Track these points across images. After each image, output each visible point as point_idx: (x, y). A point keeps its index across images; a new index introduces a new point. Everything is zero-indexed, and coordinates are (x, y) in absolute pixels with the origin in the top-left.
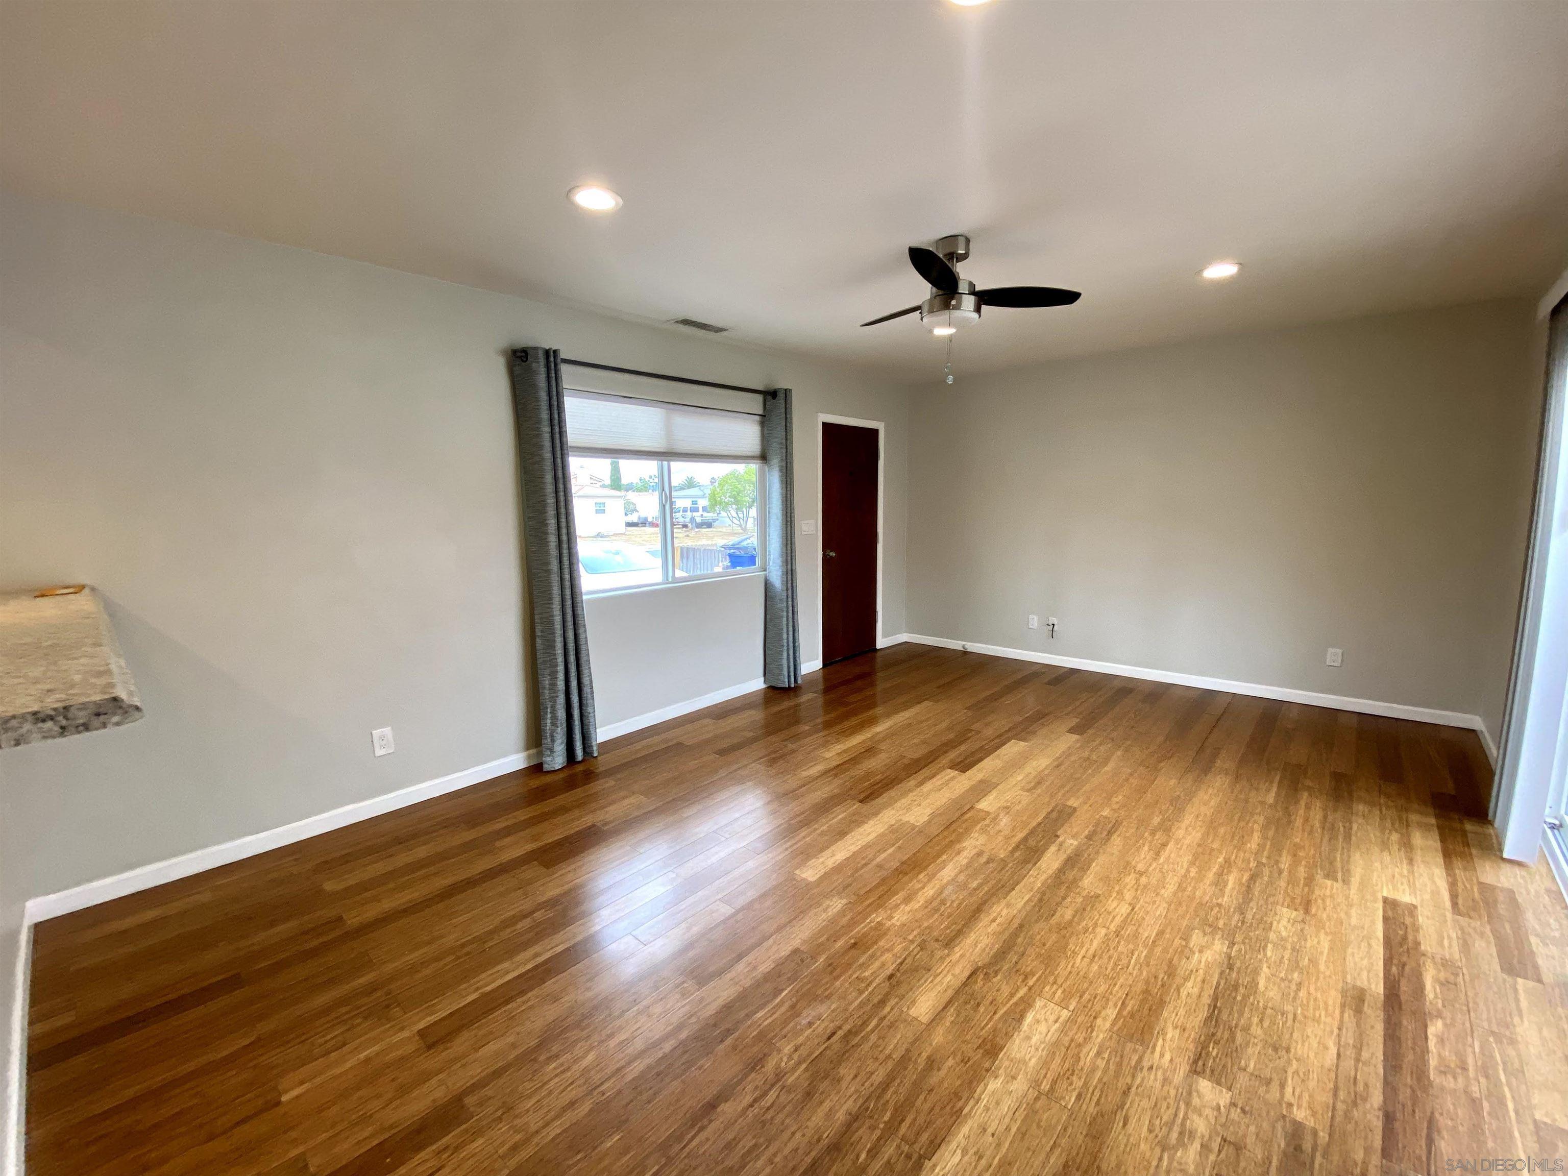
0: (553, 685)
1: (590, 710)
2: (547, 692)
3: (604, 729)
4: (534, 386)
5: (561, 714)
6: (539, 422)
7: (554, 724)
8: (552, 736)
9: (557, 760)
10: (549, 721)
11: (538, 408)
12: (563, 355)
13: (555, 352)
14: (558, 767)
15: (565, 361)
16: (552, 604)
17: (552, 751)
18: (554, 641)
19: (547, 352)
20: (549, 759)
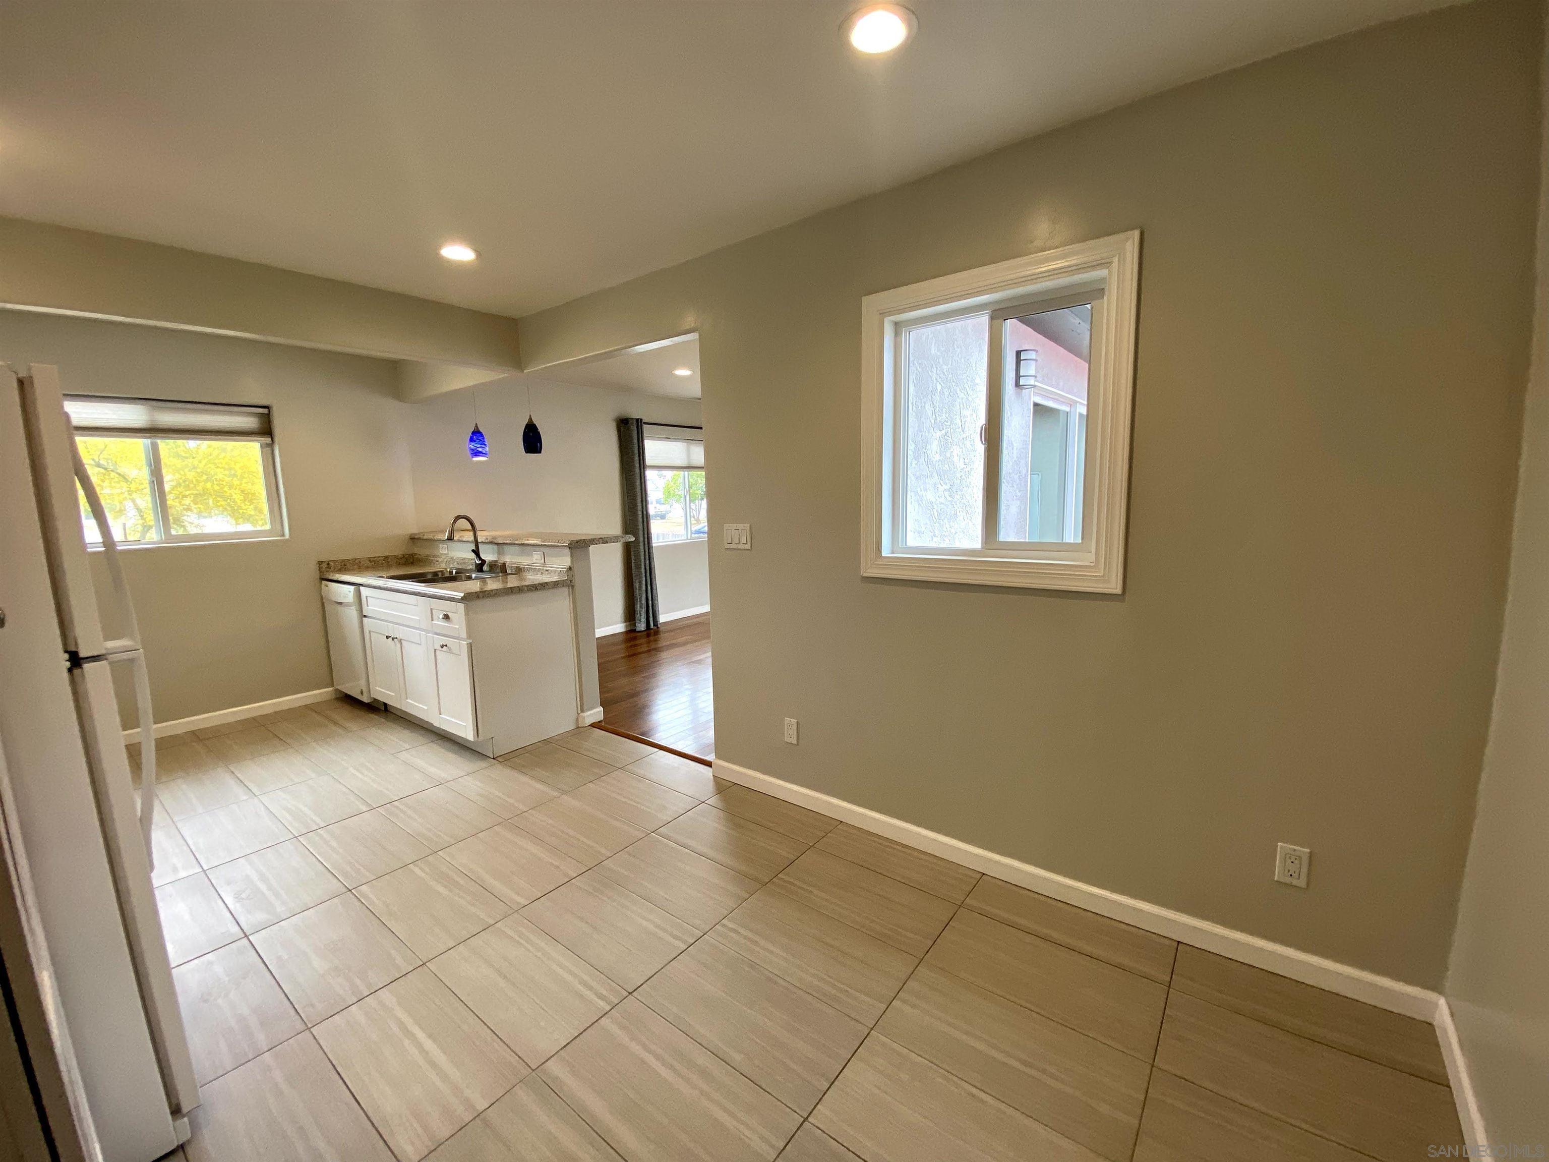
0: (640, 587)
1: (656, 602)
2: (638, 591)
3: (663, 615)
4: (631, 437)
5: (644, 602)
6: (633, 454)
7: (641, 607)
8: (640, 613)
9: (641, 626)
10: (638, 606)
11: (633, 448)
12: (644, 421)
13: (641, 419)
14: (643, 629)
15: (645, 423)
16: (639, 546)
17: (640, 621)
18: (641, 565)
19: (637, 420)
20: (639, 625)
